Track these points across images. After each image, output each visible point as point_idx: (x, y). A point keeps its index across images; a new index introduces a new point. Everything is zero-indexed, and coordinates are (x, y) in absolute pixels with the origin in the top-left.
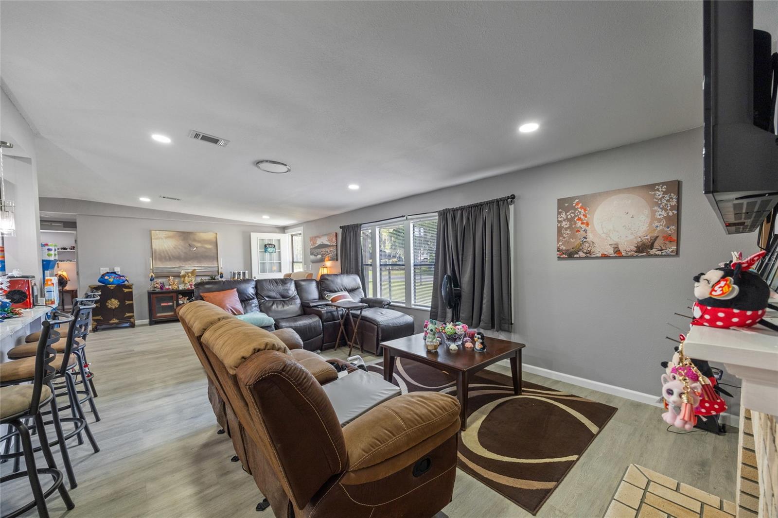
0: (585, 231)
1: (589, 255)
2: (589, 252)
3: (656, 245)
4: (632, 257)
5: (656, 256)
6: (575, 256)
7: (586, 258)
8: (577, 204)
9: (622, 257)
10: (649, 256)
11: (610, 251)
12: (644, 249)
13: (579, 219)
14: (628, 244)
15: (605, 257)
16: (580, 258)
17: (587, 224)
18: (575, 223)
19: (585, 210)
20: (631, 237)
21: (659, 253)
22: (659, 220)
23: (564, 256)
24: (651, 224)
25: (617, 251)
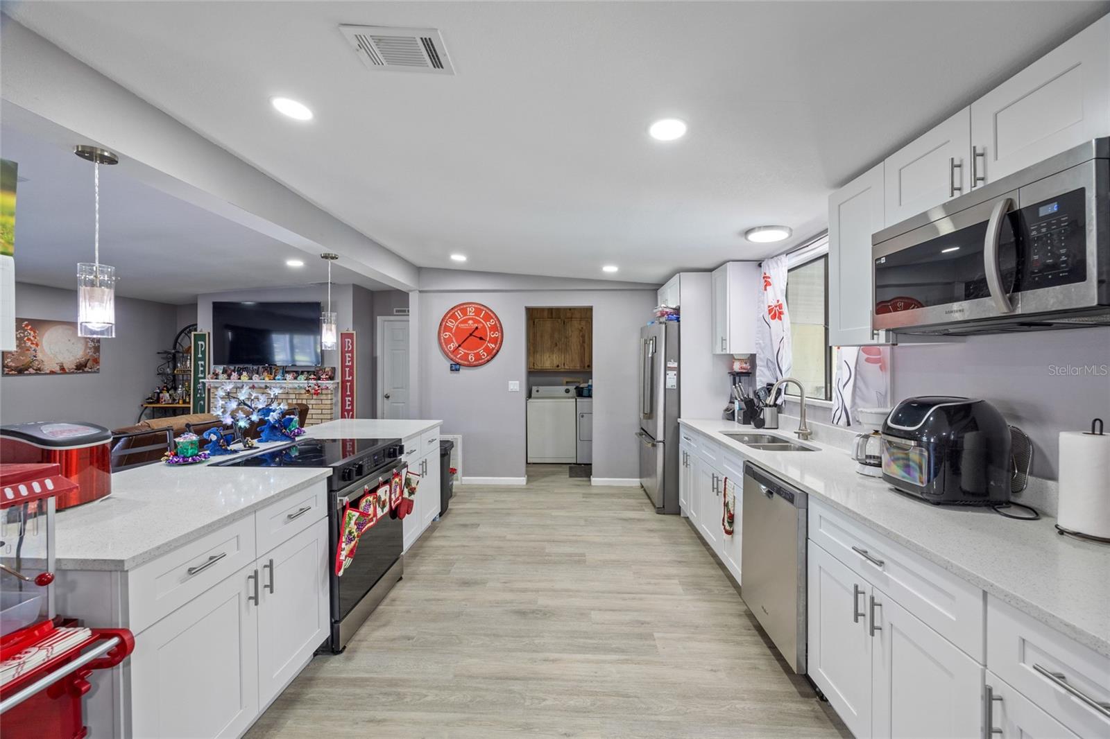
0: (35, 351)
1: (38, 371)
2: (39, 369)
3: (88, 365)
4: (73, 373)
5: (88, 372)
6: (26, 372)
7: (37, 374)
8: (27, 325)
9: (66, 373)
10: (84, 372)
11: (57, 369)
12: (81, 367)
13: (29, 339)
14: (70, 363)
15: (52, 373)
16: (30, 374)
17: (37, 345)
18: (25, 342)
19: (35, 332)
20: (72, 358)
21: (90, 370)
22: (90, 349)
23: (13, 372)
24: (85, 350)
25: (62, 369)
